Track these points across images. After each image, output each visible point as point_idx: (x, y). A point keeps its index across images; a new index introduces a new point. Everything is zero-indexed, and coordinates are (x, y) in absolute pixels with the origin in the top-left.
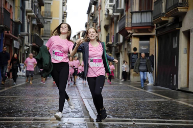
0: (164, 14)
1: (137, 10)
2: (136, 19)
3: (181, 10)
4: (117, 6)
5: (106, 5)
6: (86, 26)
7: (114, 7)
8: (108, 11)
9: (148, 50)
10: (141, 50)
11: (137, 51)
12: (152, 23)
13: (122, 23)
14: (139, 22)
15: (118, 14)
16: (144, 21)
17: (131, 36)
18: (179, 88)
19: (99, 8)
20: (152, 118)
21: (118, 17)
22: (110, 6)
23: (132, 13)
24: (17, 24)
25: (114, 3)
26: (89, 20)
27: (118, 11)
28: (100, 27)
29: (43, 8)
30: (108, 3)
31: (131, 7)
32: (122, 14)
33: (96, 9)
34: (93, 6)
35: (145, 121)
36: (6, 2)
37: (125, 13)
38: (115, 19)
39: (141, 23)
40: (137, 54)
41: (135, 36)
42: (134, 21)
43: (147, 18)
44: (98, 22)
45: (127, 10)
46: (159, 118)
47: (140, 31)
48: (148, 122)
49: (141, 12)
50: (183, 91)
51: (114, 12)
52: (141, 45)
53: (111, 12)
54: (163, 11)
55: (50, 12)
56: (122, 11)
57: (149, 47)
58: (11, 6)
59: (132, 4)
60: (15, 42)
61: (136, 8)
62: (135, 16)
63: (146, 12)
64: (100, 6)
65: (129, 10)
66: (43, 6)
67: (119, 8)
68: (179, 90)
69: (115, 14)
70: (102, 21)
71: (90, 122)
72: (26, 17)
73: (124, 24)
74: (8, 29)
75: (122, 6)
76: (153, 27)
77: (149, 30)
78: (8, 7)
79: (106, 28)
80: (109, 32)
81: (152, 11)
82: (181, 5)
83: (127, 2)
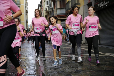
1: (59, 8)
2: (59, 12)
4: (50, 6)
5: (45, 6)
7: (49, 7)
8: (46, 9)
9: (65, 26)
12: (66, 13)
13: (53, 14)
14: (60, 13)
15: (51, 10)
16: (62, 13)
19: (42, 8)
20: (65, 55)
21: (51, 11)
22: (47, 6)
23: (57, 9)
25: (49, 5)
30: (46, 5)
31: (56, 6)
33: (41, 8)
34: (40, 7)
37: (54, 10)
38: (50, 12)
39: (61, 14)
41: (59, 20)
42: (58, 13)
43: (64, 11)
44: (42, 14)
45: (55, 8)
46: (68, 55)
47: (61, 17)
48: (63, 56)
49: (61, 9)
51: (49, 9)
53: (48, 9)
54: (70, 7)
56: (52, 9)
59: (56, 5)
61: (58, 7)
62: (58, 11)
63: (63, 8)
64: (43, 7)
67: (51, 7)
69: (49, 10)
70: (44, 13)
73: (54, 14)
75: (52, 6)
77: (65, 17)
79: (46, 17)
81: (65, 8)
82: (77, 4)
83: (54, 4)
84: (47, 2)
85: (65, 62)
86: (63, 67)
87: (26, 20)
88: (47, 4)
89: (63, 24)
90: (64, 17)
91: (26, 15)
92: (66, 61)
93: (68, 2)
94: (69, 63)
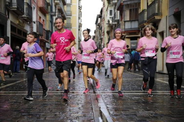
0: (146, 21)
1: (128, 20)
2: (128, 26)
3: (157, 18)
4: (115, 18)
5: (107, 17)
6: (95, 32)
7: (112, 18)
8: (109, 21)
9: (136, 47)
10: (131, 46)
11: (129, 48)
12: (139, 28)
14: (130, 27)
15: (116, 23)
16: (133, 27)
17: (125, 38)
18: (157, 71)
19: (103, 20)
20: (136, 90)
21: (115, 25)
22: (110, 18)
23: (125, 22)
24: (48, 32)
25: (113, 16)
26: (97, 28)
27: (115, 21)
28: (104, 32)
29: (65, 21)
30: (109, 16)
31: (124, 18)
32: (118, 23)
33: (101, 21)
34: (99, 19)
35: (131, 92)
36: (40, 18)
37: (120, 22)
38: (114, 26)
39: (131, 28)
40: (129, 49)
41: (127, 38)
42: (126, 28)
43: (135, 25)
44: (103, 29)
45: (122, 20)
47: (130, 34)
48: (133, 92)
49: (131, 21)
50: (160, 73)
51: (113, 22)
52: (131, 43)
53: (111, 22)
54: (145, 18)
55: (70, 24)
56: (118, 21)
57: (137, 45)
58: (43, 20)
59: (124, 16)
60: (47, 44)
61: (127, 18)
63: (134, 21)
64: (104, 18)
65: (123, 20)
66: (65, 19)
67: (116, 19)
68: (157, 73)
69: (113, 23)
70: (105, 28)
71: (93, 94)
72: (54, 27)
74: (42, 35)
75: (118, 17)
76: (139, 31)
77: (137, 33)
78: (42, 21)
79: (108, 33)
80: (110, 35)
81: (138, 20)
82: (157, 14)
83: (121, 15)
84: (111, 11)
85: (137, 100)
86: (135, 108)
87: (79, 38)
88: (111, 14)
89: (133, 43)
90: (135, 33)
91: (79, 30)
92: (139, 99)
93: (143, 11)
94: (144, 103)
